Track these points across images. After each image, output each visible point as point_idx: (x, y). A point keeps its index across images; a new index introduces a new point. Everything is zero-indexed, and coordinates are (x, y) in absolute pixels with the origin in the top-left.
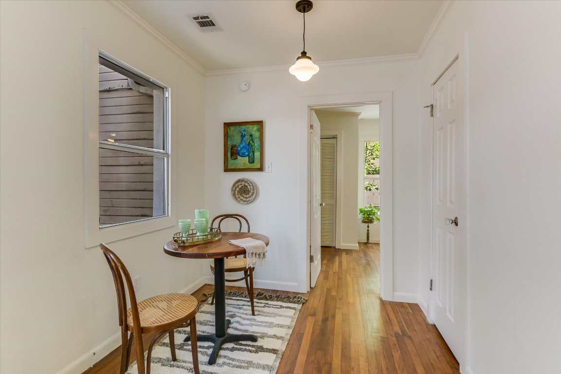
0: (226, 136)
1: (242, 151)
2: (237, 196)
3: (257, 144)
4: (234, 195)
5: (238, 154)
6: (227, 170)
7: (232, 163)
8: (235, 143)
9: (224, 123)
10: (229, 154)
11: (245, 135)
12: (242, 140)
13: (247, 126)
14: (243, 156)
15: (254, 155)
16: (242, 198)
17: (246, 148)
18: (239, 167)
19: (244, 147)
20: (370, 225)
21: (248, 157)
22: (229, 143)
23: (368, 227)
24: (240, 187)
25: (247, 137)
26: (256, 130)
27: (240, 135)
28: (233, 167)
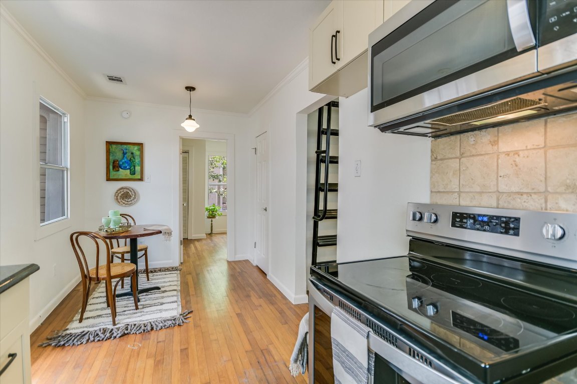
0: (108, 152)
1: (124, 165)
2: (119, 200)
3: (137, 160)
4: (117, 199)
5: (120, 167)
6: (108, 179)
7: (113, 174)
8: (117, 158)
9: (107, 142)
10: (111, 167)
11: (126, 153)
12: (124, 157)
13: (129, 146)
14: (125, 168)
15: (135, 168)
16: (124, 202)
17: (127, 163)
18: (120, 177)
19: (125, 161)
20: (213, 219)
21: (129, 170)
22: (111, 158)
23: (212, 221)
24: (122, 193)
25: (128, 155)
26: (137, 149)
27: (122, 152)
28: (115, 177)
